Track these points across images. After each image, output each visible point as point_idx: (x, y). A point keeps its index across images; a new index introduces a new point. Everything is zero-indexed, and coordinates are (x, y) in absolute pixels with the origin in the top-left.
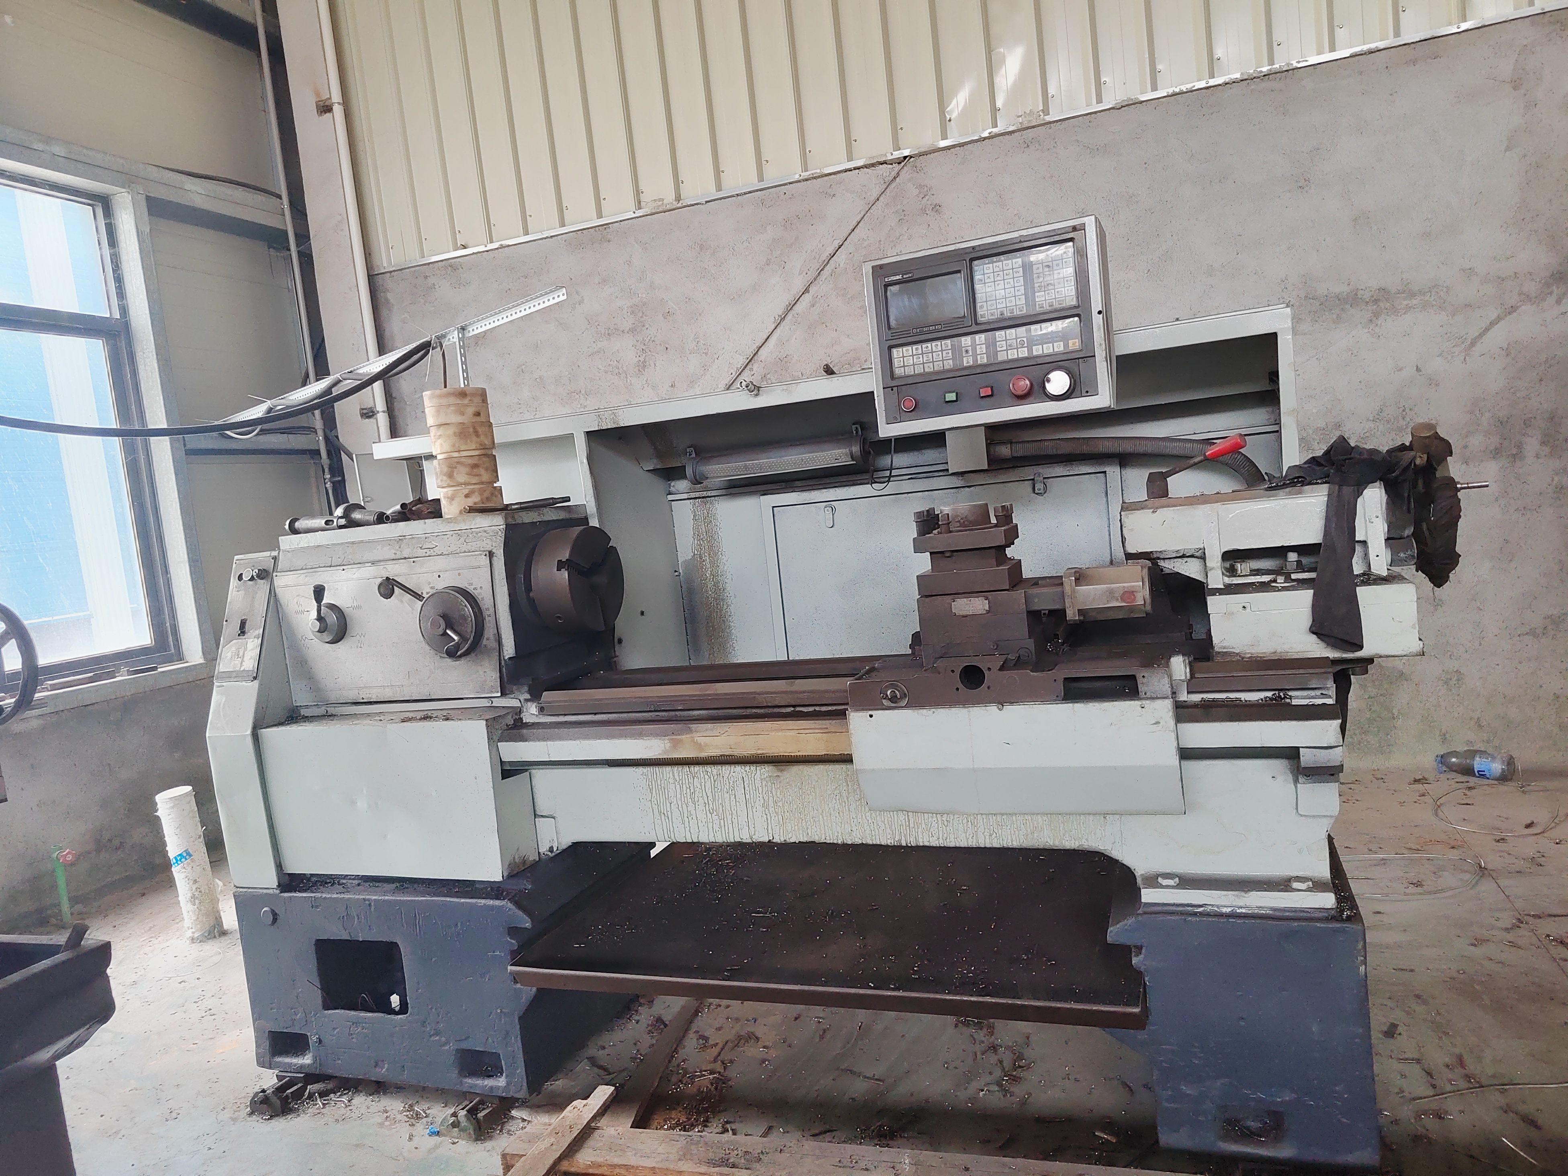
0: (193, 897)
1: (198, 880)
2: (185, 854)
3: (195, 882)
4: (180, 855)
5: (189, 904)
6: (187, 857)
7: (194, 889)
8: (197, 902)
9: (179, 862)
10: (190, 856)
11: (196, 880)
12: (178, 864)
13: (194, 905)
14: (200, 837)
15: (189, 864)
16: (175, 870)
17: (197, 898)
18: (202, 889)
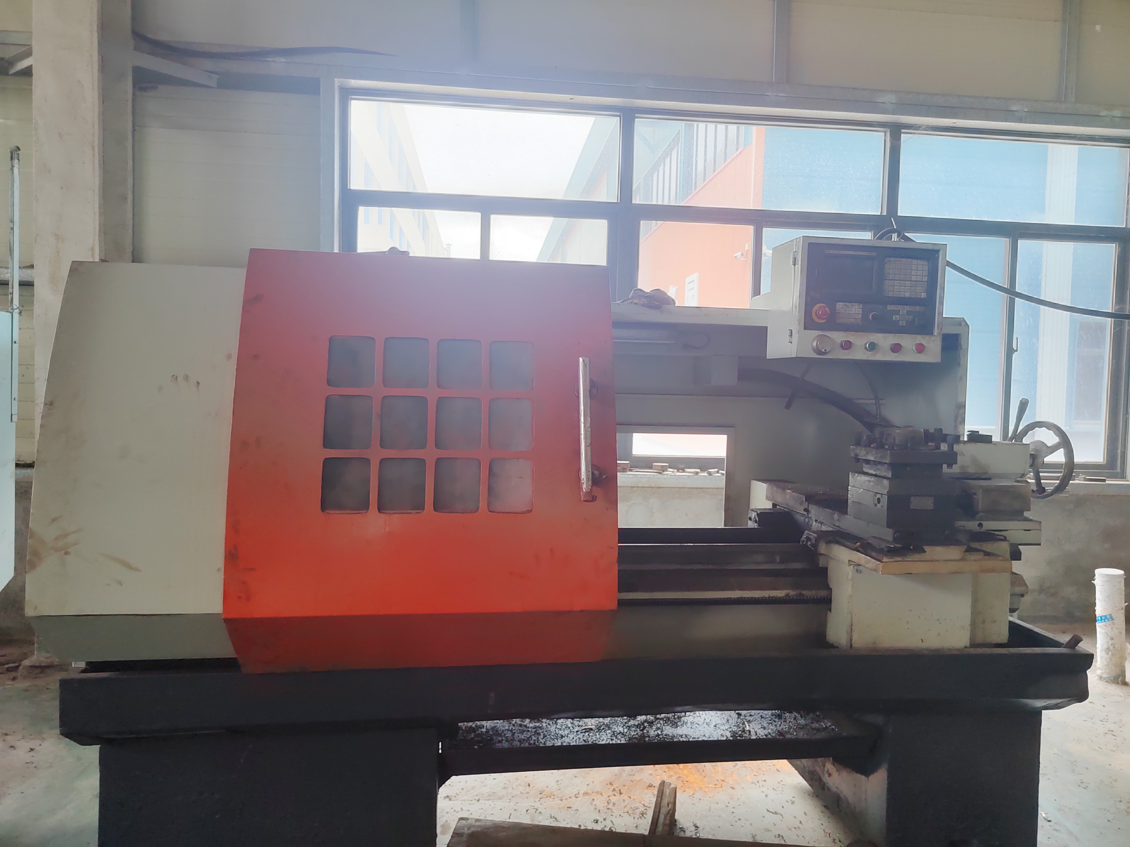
0: (1108, 649)
1: (1114, 638)
2: (1108, 617)
3: (1112, 639)
4: (1105, 616)
5: (1104, 652)
6: (1110, 620)
7: (1110, 644)
8: (1110, 653)
9: (1103, 621)
10: (1113, 619)
11: (1113, 638)
12: (1102, 622)
13: (1108, 654)
14: (1122, 609)
15: (1110, 625)
16: (1098, 624)
17: (1110, 650)
18: (1116, 646)
